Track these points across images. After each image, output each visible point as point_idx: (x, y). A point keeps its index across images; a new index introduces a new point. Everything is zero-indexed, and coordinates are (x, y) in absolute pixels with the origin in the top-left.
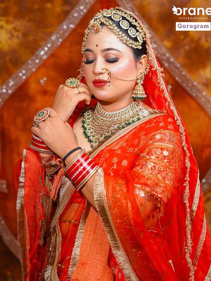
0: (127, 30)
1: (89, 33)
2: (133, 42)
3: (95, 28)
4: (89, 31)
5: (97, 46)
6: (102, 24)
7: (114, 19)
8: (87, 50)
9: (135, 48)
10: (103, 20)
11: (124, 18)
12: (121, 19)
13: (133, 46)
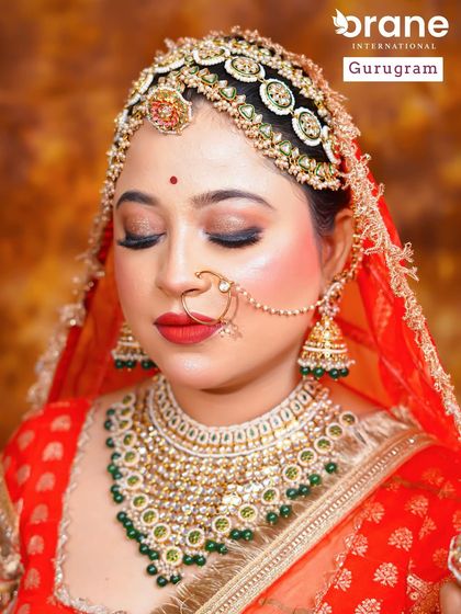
0: (290, 117)
1: (135, 130)
2: (314, 164)
3: (166, 111)
4: (135, 122)
5: (174, 180)
6: (191, 93)
7: (237, 76)
8: (130, 196)
9: (321, 186)
10: (193, 80)
11: (271, 73)
12: (263, 73)
13: (314, 181)
